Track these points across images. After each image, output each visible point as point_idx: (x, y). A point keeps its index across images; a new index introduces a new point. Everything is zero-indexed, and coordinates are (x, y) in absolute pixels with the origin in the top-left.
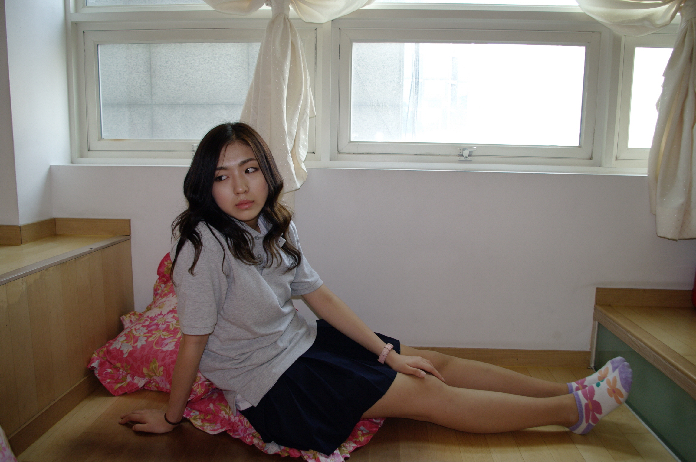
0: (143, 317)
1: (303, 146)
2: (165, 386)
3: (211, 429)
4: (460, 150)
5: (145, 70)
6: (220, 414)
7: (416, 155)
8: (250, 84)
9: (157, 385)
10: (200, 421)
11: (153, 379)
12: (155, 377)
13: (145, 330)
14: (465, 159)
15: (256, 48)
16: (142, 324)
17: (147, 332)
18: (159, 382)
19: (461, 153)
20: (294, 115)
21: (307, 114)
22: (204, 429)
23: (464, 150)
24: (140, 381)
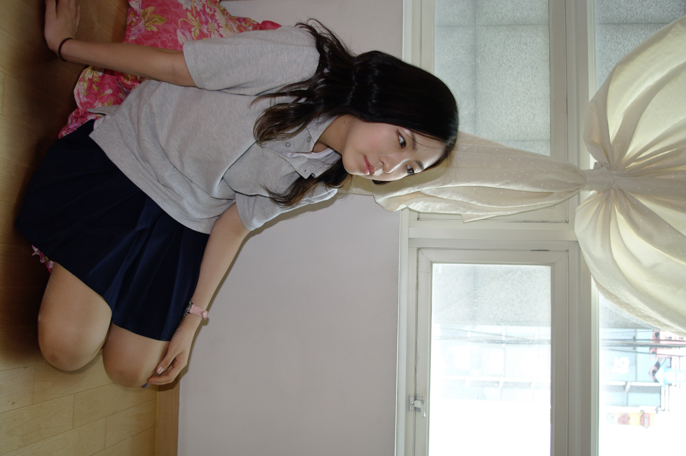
0: (214, 6)
1: (428, 207)
2: (134, 34)
3: (80, 91)
4: (422, 397)
5: (516, 18)
6: (99, 102)
7: (416, 343)
8: (499, 142)
9: (133, 24)
10: (91, 77)
11: (141, 19)
12: (143, 21)
13: (199, 8)
14: (410, 402)
15: (544, 150)
16: (207, 4)
17: (197, 11)
18: (138, 26)
19: (418, 398)
20: (464, 196)
21: (465, 212)
22: (80, 81)
23: (422, 402)
24: (137, 4)
